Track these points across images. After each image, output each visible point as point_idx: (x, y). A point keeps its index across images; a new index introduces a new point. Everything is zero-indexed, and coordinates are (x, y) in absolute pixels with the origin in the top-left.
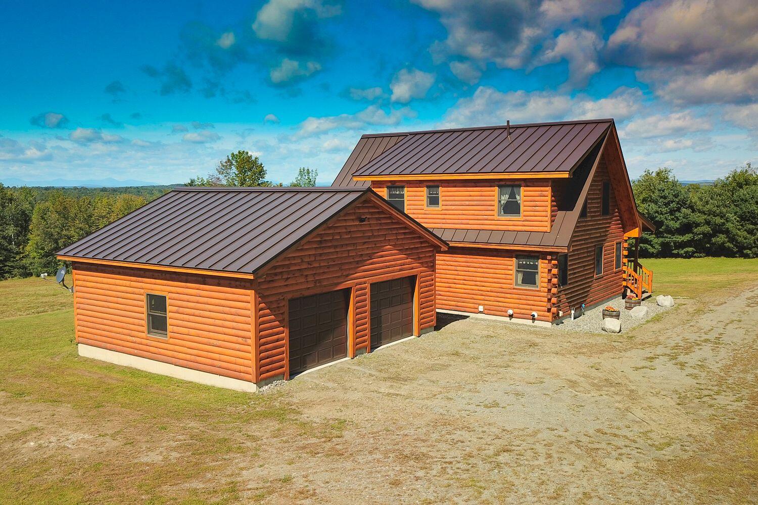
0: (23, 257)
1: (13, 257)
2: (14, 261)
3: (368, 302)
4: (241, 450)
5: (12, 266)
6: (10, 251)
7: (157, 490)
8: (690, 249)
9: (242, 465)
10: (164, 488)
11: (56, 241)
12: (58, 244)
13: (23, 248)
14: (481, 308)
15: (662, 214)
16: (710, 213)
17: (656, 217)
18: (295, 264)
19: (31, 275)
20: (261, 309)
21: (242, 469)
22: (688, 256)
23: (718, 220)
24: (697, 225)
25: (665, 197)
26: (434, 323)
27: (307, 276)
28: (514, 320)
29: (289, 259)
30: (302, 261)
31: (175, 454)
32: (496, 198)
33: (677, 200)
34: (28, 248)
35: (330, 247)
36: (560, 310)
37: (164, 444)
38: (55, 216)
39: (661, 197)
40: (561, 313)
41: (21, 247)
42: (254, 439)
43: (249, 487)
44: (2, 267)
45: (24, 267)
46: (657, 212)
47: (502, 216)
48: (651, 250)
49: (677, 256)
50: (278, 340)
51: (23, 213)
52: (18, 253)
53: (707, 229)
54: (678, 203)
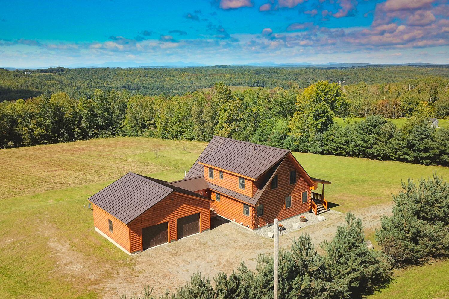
0: (123, 126)
1: (119, 126)
2: (119, 128)
3: (176, 225)
4: (112, 277)
5: (118, 130)
6: (117, 123)
7: (87, 287)
8: (428, 161)
9: (109, 283)
10: (89, 287)
11: (137, 121)
12: (138, 122)
13: (123, 121)
14: (234, 220)
15: (415, 141)
16: (439, 143)
17: (412, 142)
18: (144, 218)
19: (126, 135)
20: (132, 233)
21: (109, 284)
22: (428, 164)
23: (443, 148)
24: (432, 149)
25: (418, 131)
26: (210, 227)
27: (149, 221)
28: (243, 226)
29: (142, 217)
30: (147, 217)
31: (97, 276)
32: (238, 181)
33: (425, 133)
34: (125, 122)
35: (158, 211)
36: (259, 225)
37: (97, 273)
38: (137, 108)
39: (417, 131)
40: (258, 226)
41: (122, 121)
42: (118, 273)
43: (106, 289)
44: (114, 130)
45: (123, 132)
46: (413, 139)
47: (241, 188)
48: (409, 159)
49: (422, 163)
50: (138, 241)
51: (123, 103)
52: (121, 124)
53: (436, 152)
54: (425, 135)
